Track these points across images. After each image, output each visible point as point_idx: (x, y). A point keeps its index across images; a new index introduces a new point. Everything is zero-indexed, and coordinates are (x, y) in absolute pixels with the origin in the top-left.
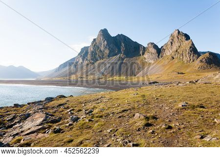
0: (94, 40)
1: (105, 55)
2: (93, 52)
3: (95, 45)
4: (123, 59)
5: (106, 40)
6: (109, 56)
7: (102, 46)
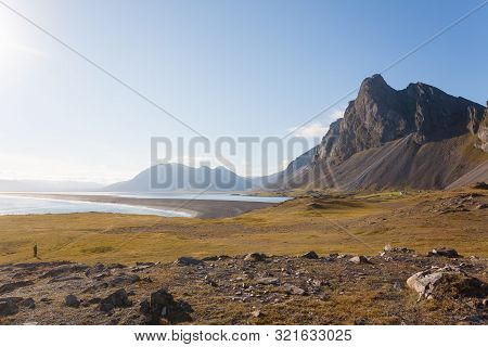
0: (352, 103)
1: (374, 137)
2: (345, 132)
3: (351, 116)
4: (418, 146)
5: (375, 101)
6: (383, 140)
7: (367, 116)
